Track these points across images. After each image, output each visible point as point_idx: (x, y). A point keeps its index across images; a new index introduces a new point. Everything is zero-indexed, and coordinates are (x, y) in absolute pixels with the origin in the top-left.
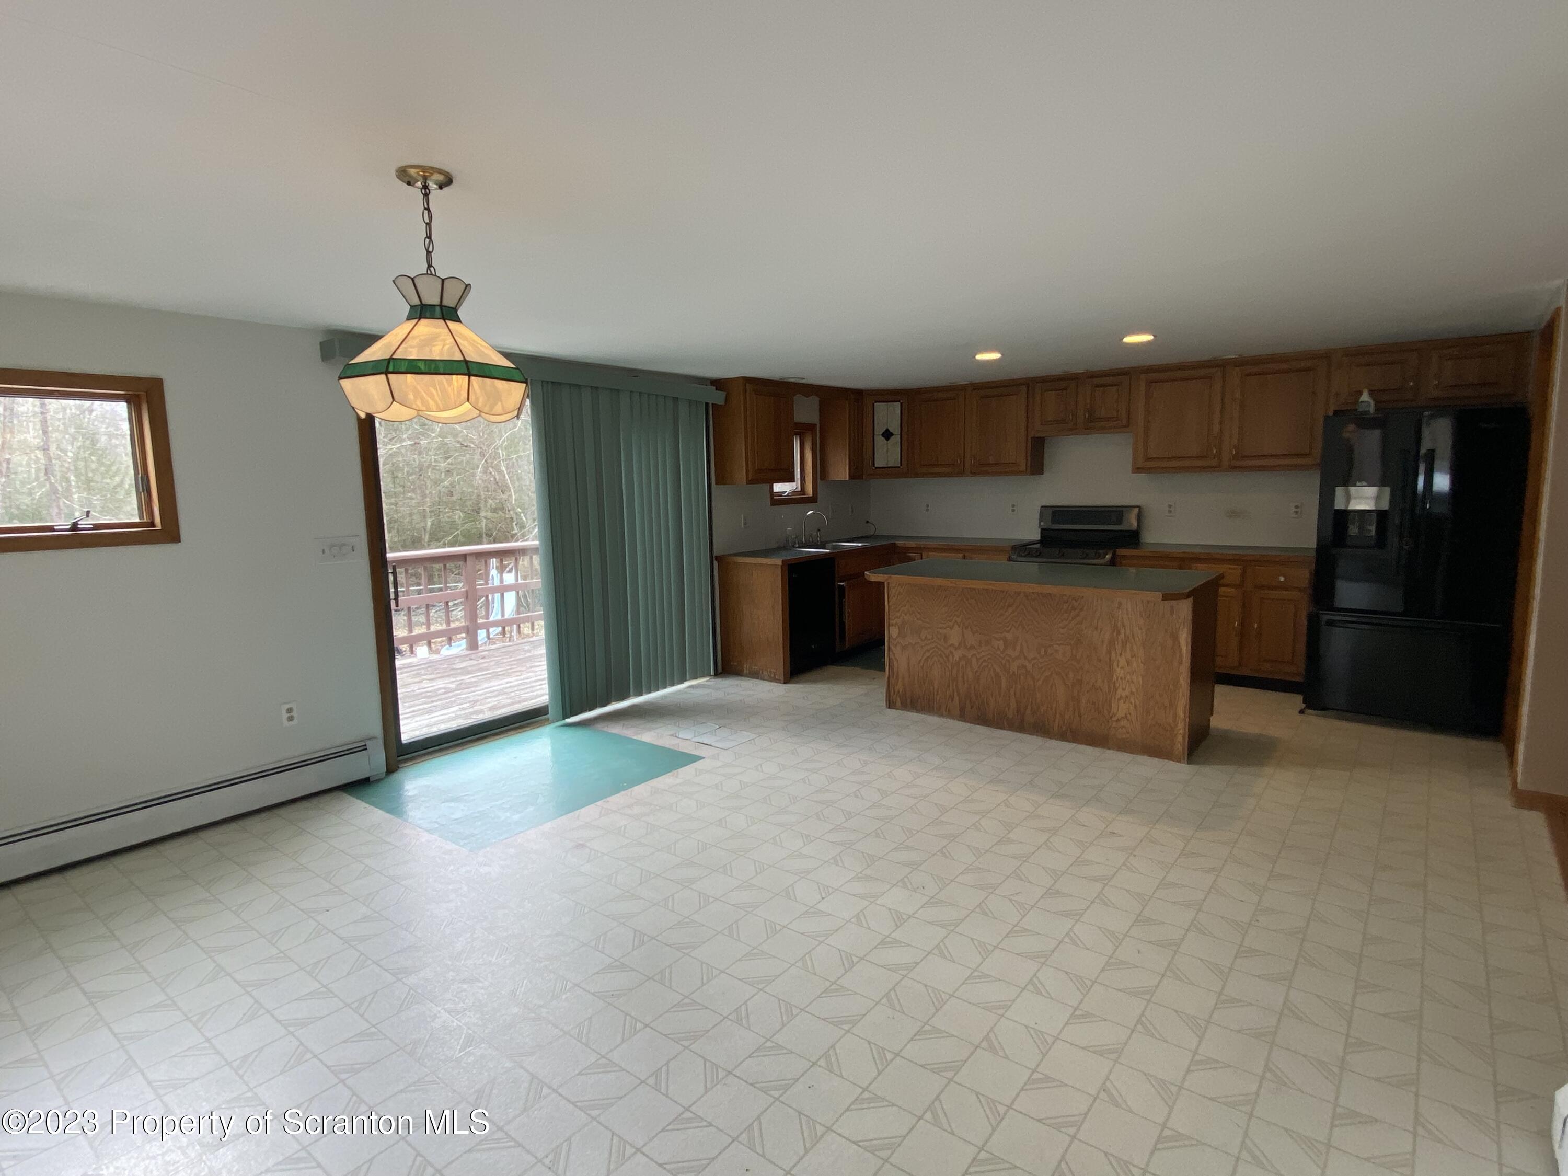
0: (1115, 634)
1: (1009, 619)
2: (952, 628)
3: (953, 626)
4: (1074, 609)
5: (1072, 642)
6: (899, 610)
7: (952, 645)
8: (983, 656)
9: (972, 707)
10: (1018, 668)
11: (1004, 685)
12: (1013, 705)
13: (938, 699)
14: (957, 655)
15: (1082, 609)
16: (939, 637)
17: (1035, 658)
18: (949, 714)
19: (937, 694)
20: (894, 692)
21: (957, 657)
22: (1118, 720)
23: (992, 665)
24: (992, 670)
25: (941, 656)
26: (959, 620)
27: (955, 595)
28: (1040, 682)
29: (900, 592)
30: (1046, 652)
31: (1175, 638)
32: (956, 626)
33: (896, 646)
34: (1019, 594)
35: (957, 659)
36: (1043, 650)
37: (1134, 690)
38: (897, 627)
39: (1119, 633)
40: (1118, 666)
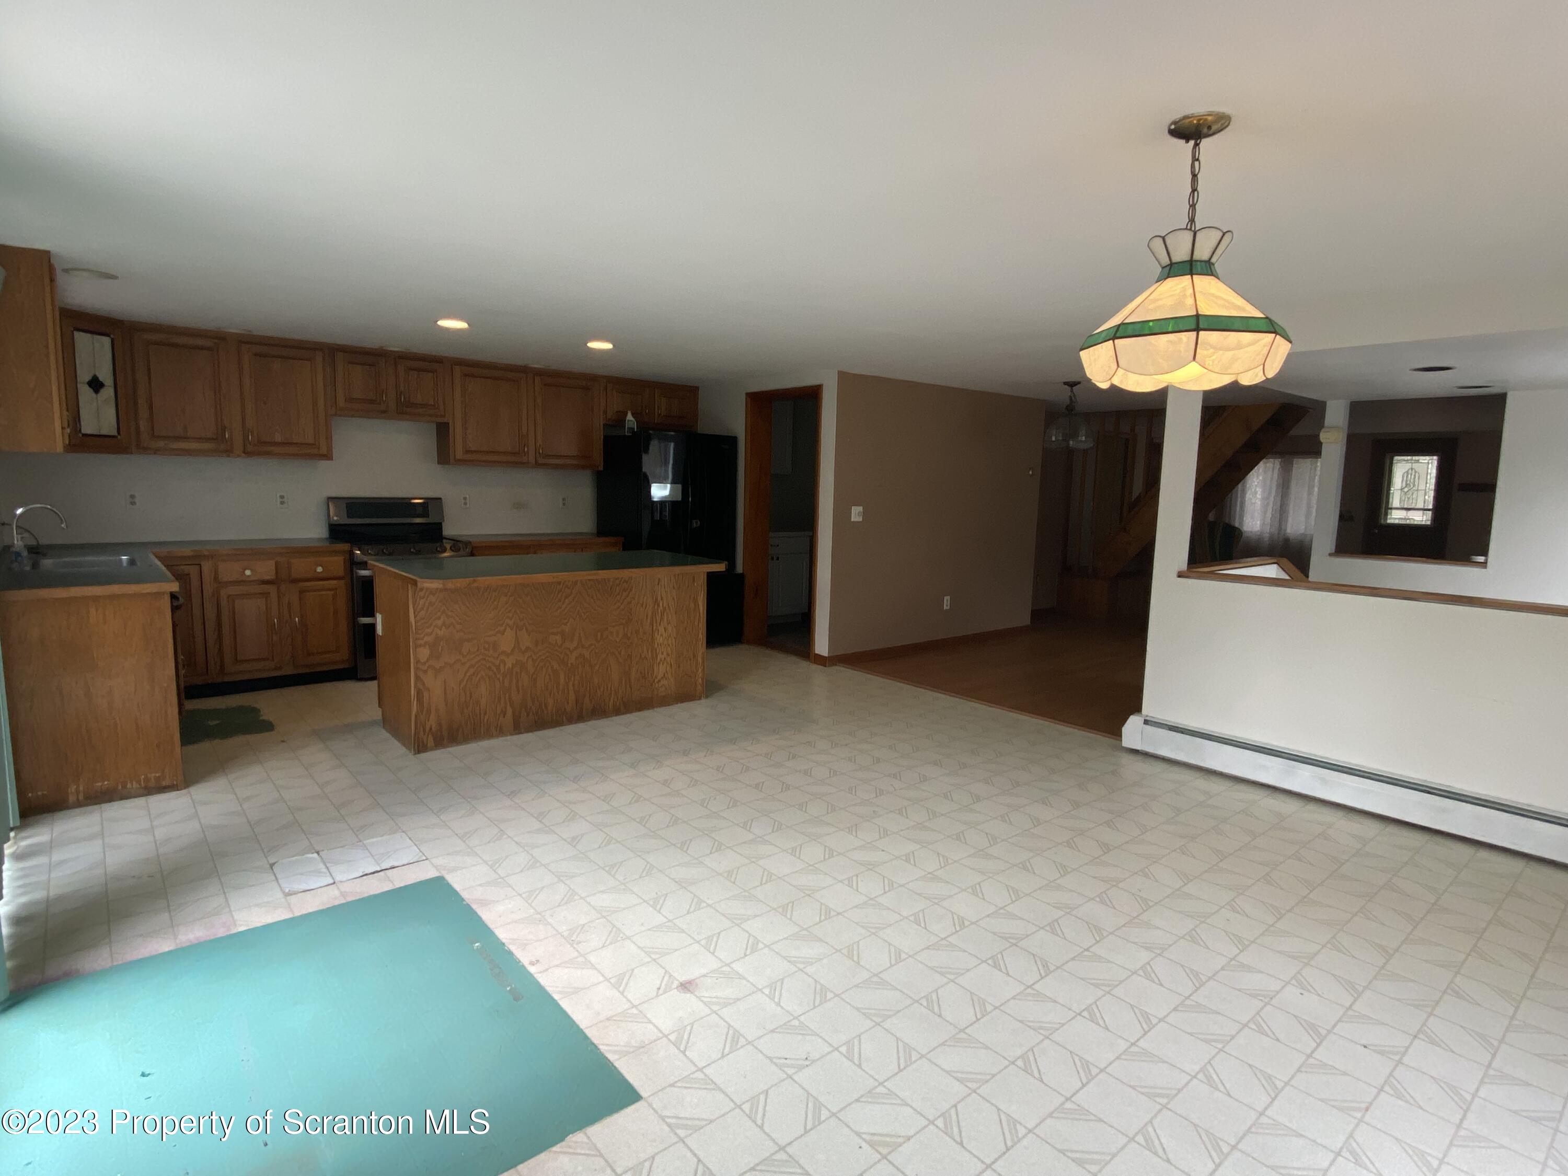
0: (656, 606)
1: (566, 611)
2: (503, 633)
3: (505, 630)
4: (625, 590)
5: (624, 621)
6: (431, 624)
7: (503, 653)
8: (540, 656)
9: (528, 715)
10: (576, 658)
11: (562, 681)
12: (572, 697)
13: (486, 720)
14: (510, 662)
15: (631, 590)
16: (487, 646)
17: (591, 645)
18: (501, 732)
19: (485, 714)
20: (424, 731)
21: (509, 665)
22: (659, 681)
23: (550, 663)
24: (550, 668)
25: (489, 668)
26: (511, 623)
27: (506, 596)
28: (597, 668)
29: (430, 603)
30: (602, 636)
31: (696, 601)
32: (508, 629)
33: (425, 672)
34: (576, 583)
35: (511, 667)
36: (599, 634)
37: (670, 652)
38: (427, 647)
39: (658, 605)
40: (658, 634)
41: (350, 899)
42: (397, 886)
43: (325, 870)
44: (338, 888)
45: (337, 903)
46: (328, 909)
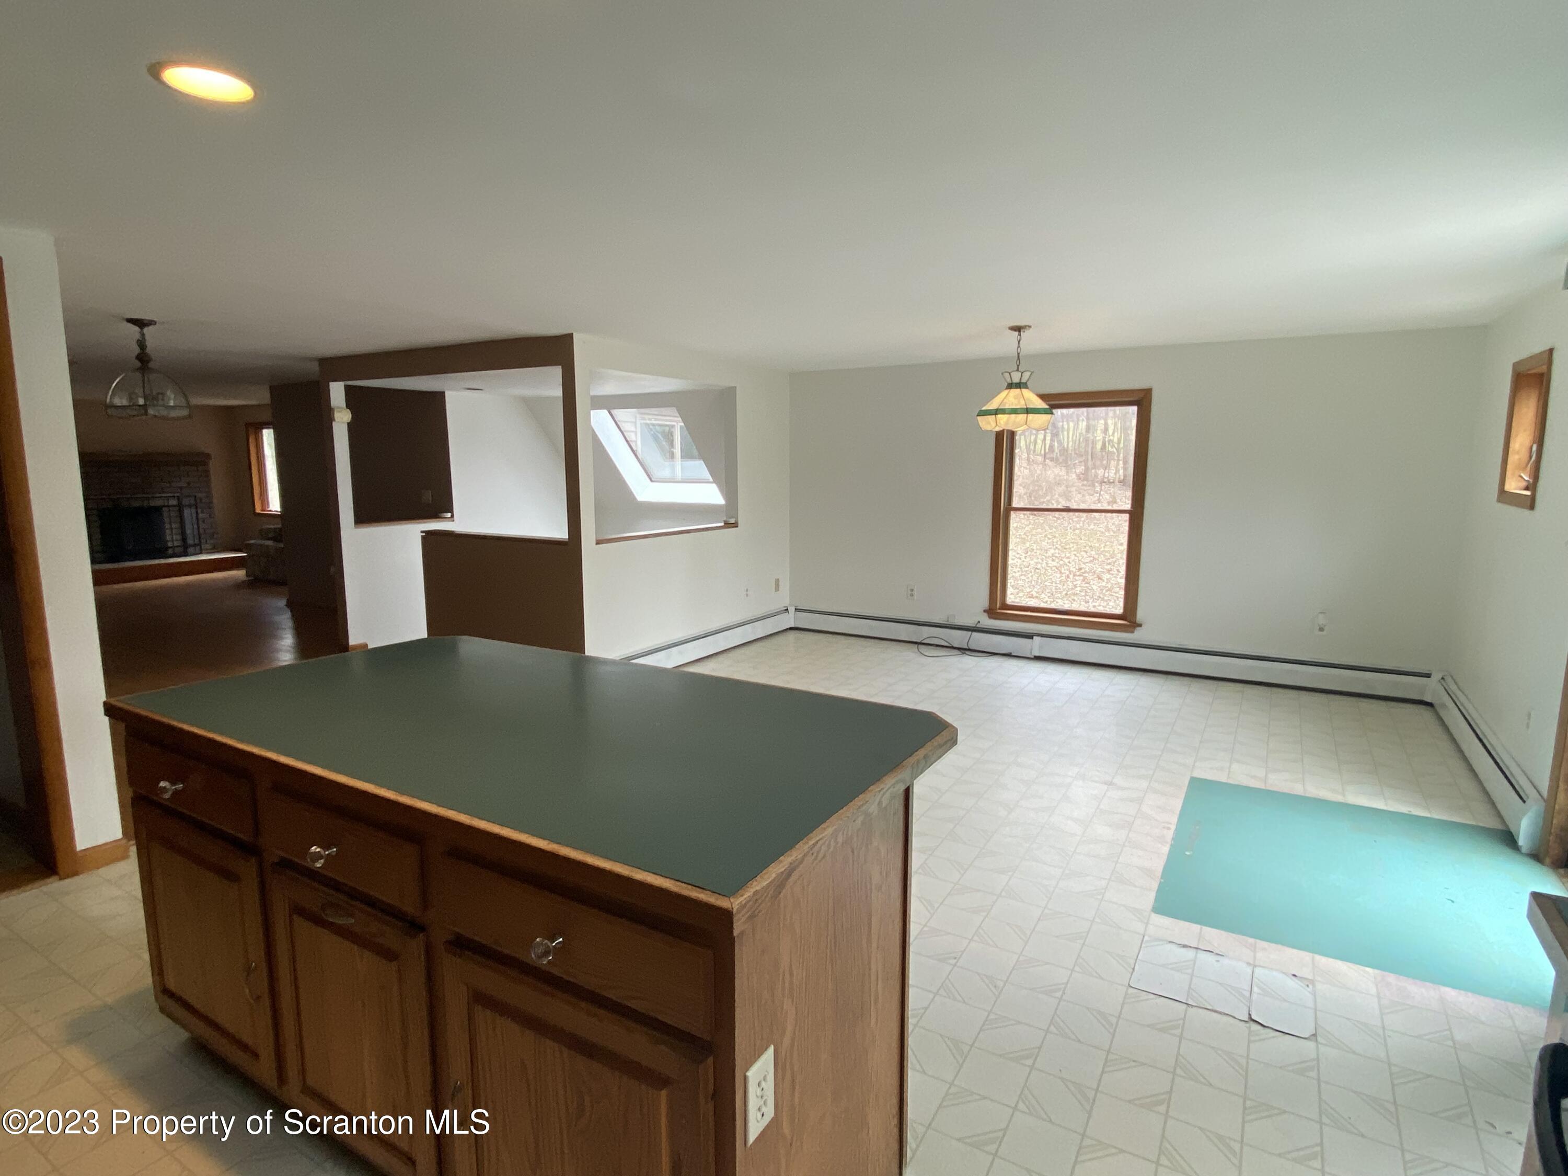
41: (1251, 940)
42: (1199, 926)
43: (1255, 989)
44: (1255, 957)
45: (1265, 944)
46: (1276, 943)
